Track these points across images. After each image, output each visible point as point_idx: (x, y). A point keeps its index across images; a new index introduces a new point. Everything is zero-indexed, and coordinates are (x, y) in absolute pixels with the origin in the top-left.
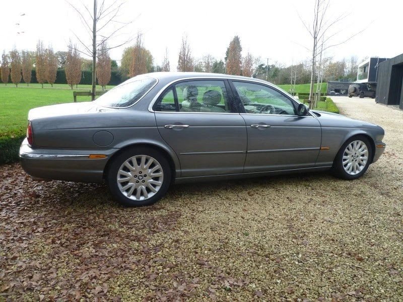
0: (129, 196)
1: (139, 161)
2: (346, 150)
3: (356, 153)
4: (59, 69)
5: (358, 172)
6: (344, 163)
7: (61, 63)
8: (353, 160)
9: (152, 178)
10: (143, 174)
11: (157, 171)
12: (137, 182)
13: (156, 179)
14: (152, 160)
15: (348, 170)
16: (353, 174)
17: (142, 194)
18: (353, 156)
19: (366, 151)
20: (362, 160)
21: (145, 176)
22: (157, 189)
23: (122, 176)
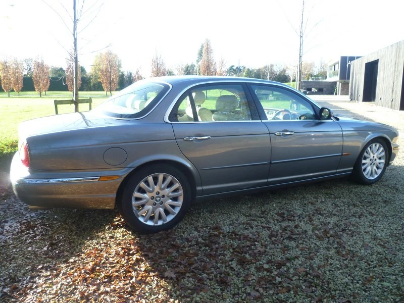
0: (146, 221)
1: (156, 180)
2: (365, 154)
3: (374, 157)
4: (25, 75)
5: (376, 176)
6: (363, 167)
7: (26, 70)
8: (371, 164)
9: (171, 199)
10: (160, 195)
11: (176, 190)
12: (155, 204)
13: (175, 199)
14: (170, 178)
15: (367, 174)
16: (372, 178)
17: (160, 217)
18: (371, 159)
19: (383, 154)
20: (380, 163)
21: (163, 196)
22: (177, 210)
23: (137, 199)
